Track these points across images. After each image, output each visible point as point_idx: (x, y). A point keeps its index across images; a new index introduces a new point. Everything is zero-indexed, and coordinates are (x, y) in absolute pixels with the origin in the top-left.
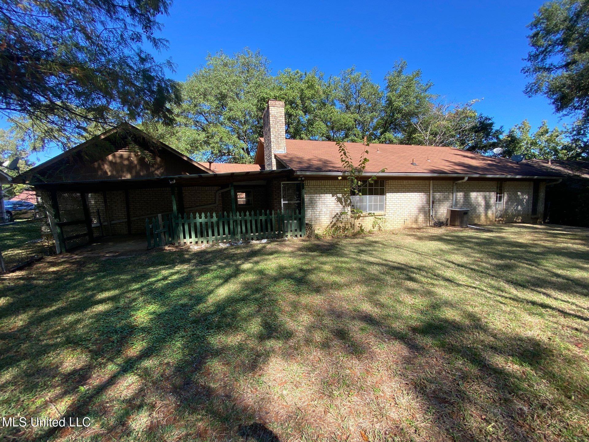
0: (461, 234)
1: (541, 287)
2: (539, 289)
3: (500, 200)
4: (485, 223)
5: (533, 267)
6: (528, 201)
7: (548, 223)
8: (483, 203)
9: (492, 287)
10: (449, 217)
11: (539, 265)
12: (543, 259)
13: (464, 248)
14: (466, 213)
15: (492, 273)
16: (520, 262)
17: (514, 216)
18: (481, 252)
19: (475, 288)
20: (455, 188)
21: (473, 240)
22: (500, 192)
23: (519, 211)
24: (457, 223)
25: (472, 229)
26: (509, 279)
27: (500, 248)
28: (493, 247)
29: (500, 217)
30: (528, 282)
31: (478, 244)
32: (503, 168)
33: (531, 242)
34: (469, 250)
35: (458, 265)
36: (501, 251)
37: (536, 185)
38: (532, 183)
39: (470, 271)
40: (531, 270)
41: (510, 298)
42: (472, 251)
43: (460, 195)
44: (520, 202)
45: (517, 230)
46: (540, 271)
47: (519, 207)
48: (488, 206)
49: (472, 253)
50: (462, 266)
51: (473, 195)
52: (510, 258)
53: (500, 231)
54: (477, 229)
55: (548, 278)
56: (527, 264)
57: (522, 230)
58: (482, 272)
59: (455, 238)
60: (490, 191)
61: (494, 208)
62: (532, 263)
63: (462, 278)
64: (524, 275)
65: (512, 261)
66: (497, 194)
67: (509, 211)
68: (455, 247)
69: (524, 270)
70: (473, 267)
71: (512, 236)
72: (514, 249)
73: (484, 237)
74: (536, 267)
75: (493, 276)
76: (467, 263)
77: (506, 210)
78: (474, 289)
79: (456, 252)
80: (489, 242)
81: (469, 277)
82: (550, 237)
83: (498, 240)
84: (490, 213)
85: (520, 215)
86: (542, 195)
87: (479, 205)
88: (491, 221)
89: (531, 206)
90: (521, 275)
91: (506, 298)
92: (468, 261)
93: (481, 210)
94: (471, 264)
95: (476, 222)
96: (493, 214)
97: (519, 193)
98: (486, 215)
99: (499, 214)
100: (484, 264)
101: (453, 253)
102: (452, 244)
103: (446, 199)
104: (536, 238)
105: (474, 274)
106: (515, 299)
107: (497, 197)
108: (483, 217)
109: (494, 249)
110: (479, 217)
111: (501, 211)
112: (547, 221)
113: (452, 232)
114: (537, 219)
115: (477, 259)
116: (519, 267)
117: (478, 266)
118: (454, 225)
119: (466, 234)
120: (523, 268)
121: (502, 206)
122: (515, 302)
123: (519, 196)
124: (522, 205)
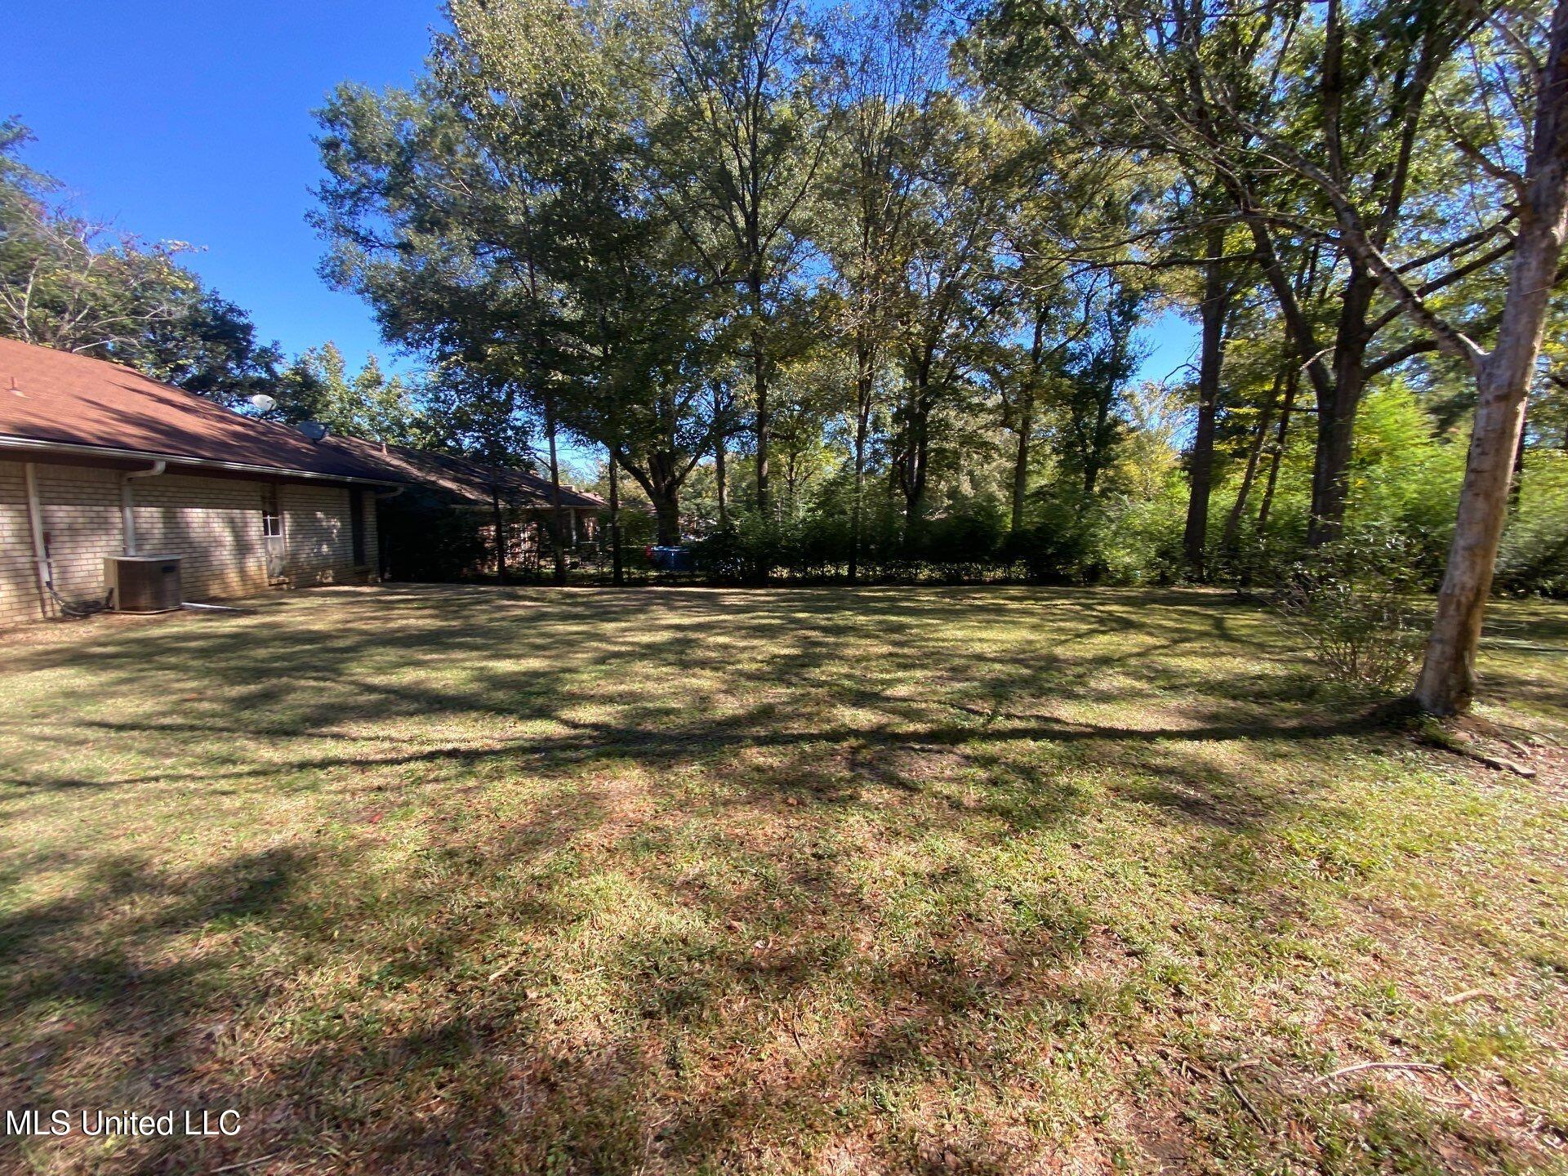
0: (156, 632)
1: (332, 724)
2: (335, 729)
3: (275, 532)
4: (240, 593)
5: (328, 684)
6: (341, 532)
7: (391, 580)
8: (228, 538)
9: (211, 760)
10: (114, 583)
11: (340, 675)
12: (352, 660)
13: (153, 673)
14: (169, 568)
15: (220, 723)
16: (302, 678)
17: (315, 569)
18: (207, 673)
19: (157, 779)
20: (127, 493)
21: (193, 644)
22: (271, 508)
23: (326, 557)
24: (144, 600)
25: (197, 611)
26: (265, 725)
27: (262, 653)
28: (245, 653)
29: (281, 573)
30: (306, 719)
31: (203, 653)
32: (276, 450)
33: (340, 626)
34: (171, 675)
35: (120, 728)
36: (263, 661)
37: (356, 495)
39: (156, 734)
40: (321, 690)
41: (253, 774)
42: (181, 675)
43: (150, 516)
44: (324, 535)
45: (319, 601)
46: (340, 688)
47: (325, 548)
48: (243, 548)
49: (178, 681)
50: (133, 727)
51: (196, 516)
52: (280, 673)
53: (275, 606)
54: (212, 612)
55: (351, 700)
56: (315, 679)
57: (329, 601)
58: (192, 728)
59: (135, 648)
60: (242, 507)
61: (260, 552)
62: (327, 674)
63: (113, 764)
64: (301, 706)
65: (285, 680)
66: (265, 514)
67: (303, 557)
68: (123, 674)
69: (306, 695)
70: (167, 721)
71: (301, 619)
72: (298, 648)
73: (227, 630)
74: (334, 681)
75: (222, 730)
76: (149, 716)
77: (294, 556)
78: (152, 785)
79: (124, 688)
80: (240, 641)
81: (146, 753)
82: (382, 609)
83: (265, 633)
84: (251, 564)
85: (329, 567)
86: (370, 519)
87: (219, 544)
88: (257, 586)
89: (350, 548)
90: (293, 708)
91: (240, 775)
92: (158, 708)
93: (225, 555)
94: (164, 714)
95: (215, 590)
96: (260, 567)
97: (319, 515)
98: (242, 572)
99: (277, 565)
100: (206, 706)
101: (113, 695)
102: (119, 667)
103: (101, 526)
104: (350, 617)
105: (165, 742)
106: (265, 771)
107: (265, 522)
108: (233, 577)
109: (246, 657)
110: (220, 576)
111: (281, 558)
112: (387, 576)
113: (129, 630)
114: (367, 572)
115: (186, 696)
116: (294, 690)
117: (185, 714)
118: (130, 606)
119: (175, 629)
120: (304, 689)
121: (282, 543)
122: (261, 779)
123: (319, 520)
124: (330, 542)
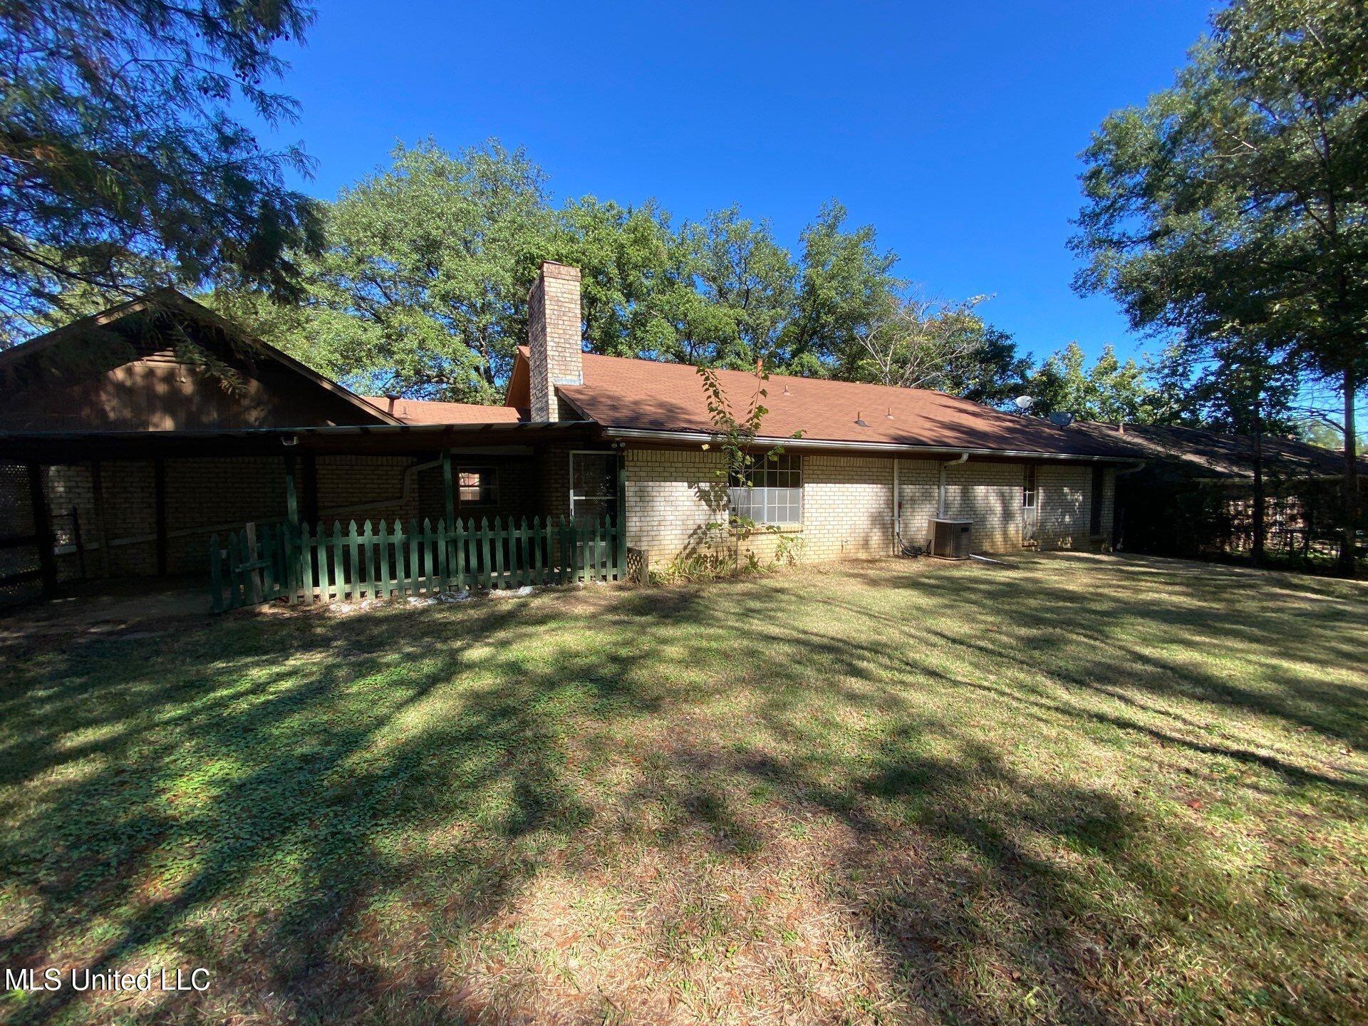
0: (956, 573)
1: (1115, 684)
2: (1110, 688)
3: (1031, 504)
4: (1002, 551)
5: (1097, 643)
6: (1082, 505)
7: (1120, 551)
8: (998, 508)
9: (1022, 686)
10: (932, 537)
11: (1107, 637)
12: (1116, 625)
13: (963, 604)
14: (965, 529)
15: (1019, 656)
16: (1071, 632)
17: (1058, 535)
18: (998, 612)
19: (989, 689)
20: (943, 475)
21: (982, 587)
22: (1030, 485)
23: (1067, 526)
24: (948, 550)
25: (979, 562)
26: (1053, 667)
27: (1032, 602)
28: (1020, 600)
29: (1032, 537)
30: (1089, 673)
31: (991, 595)
32: (1036, 439)
33: (1091, 590)
34: (975, 608)
35: (954, 641)
36: (1036, 609)
37: (1098, 471)
38: (1090, 470)
39: (977, 652)
40: (1094, 648)
41: (1057, 709)
42: (981, 610)
43: (954, 491)
44: (1068, 507)
45: (1065, 564)
46: (1110, 650)
47: (1067, 519)
48: (1007, 515)
49: (980, 614)
50: (962, 643)
51: (980, 490)
52: (1053, 623)
53: (1030, 565)
54: (987, 563)
55: (1127, 665)
56: (1086, 636)
57: (1075, 565)
58: (1000, 655)
59: (945, 583)
60: (1011, 485)
61: (1019, 519)
62: (1096, 635)
63: (960, 668)
64: (1080, 659)
65: (1058, 630)
66: (1025, 490)
67: (1049, 526)
68: (946, 602)
69: (1080, 648)
70: (982, 643)
71: (1056, 578)
72: (1061, 604)
73: (1003, 579)
74: (1102, 641)
75: (1022, 662)
76: (970, 637)
77: (1043, 524)
78: (986, 693)
79: (949, 612)
80: (1012, 590)
81: (976, 666)
82: (1127, 579)
83: (1030, 586)
84: (1012, 529)
85: (1068, 535)
86: (1109, 493)
87: (992, 512)
88: (1014, 546)
89: (1088, 518)
90: (1074, 659)
91: (1049, 708)
92: (973, 632)
93: (995, 521)
94: (978, 638)
95: (987, 547)
96: (1017, 531)
97: (1066, 490)
98: (1005, 534)
99: (1030, 530)
100: (1005, 639)
101: (943, 615)
102: (941, 595)
103: (927, 497)
104: (1098, 583)
105: (984, 661)
106: (1066, 711)
107: (1025, 495)
108: (998, 537)
109: (1023, 605)
110: (990, 536)
111: (1033, 525)
112: (1119, 546)
113: (939, 569)
114: (1102, 541)
115: (990, 627)
116: (1070, 642)
117: (993, 642)
118: (941, 555)
119: (968, 573)
120: (1078, 644)
121: (1035, 512)
122: (1067, 717)
123: (1066, 495)
124: (1072, 513)
